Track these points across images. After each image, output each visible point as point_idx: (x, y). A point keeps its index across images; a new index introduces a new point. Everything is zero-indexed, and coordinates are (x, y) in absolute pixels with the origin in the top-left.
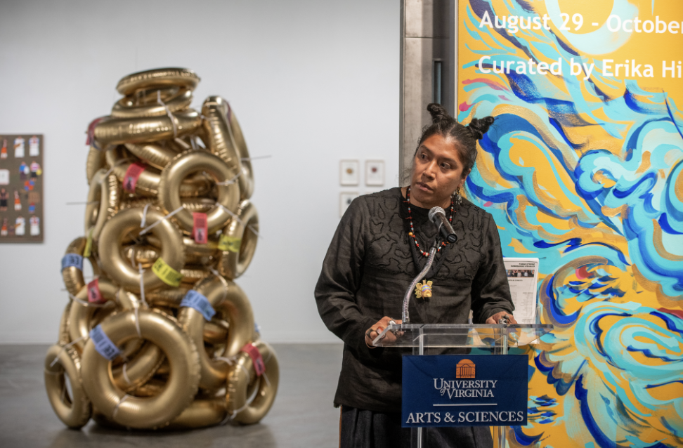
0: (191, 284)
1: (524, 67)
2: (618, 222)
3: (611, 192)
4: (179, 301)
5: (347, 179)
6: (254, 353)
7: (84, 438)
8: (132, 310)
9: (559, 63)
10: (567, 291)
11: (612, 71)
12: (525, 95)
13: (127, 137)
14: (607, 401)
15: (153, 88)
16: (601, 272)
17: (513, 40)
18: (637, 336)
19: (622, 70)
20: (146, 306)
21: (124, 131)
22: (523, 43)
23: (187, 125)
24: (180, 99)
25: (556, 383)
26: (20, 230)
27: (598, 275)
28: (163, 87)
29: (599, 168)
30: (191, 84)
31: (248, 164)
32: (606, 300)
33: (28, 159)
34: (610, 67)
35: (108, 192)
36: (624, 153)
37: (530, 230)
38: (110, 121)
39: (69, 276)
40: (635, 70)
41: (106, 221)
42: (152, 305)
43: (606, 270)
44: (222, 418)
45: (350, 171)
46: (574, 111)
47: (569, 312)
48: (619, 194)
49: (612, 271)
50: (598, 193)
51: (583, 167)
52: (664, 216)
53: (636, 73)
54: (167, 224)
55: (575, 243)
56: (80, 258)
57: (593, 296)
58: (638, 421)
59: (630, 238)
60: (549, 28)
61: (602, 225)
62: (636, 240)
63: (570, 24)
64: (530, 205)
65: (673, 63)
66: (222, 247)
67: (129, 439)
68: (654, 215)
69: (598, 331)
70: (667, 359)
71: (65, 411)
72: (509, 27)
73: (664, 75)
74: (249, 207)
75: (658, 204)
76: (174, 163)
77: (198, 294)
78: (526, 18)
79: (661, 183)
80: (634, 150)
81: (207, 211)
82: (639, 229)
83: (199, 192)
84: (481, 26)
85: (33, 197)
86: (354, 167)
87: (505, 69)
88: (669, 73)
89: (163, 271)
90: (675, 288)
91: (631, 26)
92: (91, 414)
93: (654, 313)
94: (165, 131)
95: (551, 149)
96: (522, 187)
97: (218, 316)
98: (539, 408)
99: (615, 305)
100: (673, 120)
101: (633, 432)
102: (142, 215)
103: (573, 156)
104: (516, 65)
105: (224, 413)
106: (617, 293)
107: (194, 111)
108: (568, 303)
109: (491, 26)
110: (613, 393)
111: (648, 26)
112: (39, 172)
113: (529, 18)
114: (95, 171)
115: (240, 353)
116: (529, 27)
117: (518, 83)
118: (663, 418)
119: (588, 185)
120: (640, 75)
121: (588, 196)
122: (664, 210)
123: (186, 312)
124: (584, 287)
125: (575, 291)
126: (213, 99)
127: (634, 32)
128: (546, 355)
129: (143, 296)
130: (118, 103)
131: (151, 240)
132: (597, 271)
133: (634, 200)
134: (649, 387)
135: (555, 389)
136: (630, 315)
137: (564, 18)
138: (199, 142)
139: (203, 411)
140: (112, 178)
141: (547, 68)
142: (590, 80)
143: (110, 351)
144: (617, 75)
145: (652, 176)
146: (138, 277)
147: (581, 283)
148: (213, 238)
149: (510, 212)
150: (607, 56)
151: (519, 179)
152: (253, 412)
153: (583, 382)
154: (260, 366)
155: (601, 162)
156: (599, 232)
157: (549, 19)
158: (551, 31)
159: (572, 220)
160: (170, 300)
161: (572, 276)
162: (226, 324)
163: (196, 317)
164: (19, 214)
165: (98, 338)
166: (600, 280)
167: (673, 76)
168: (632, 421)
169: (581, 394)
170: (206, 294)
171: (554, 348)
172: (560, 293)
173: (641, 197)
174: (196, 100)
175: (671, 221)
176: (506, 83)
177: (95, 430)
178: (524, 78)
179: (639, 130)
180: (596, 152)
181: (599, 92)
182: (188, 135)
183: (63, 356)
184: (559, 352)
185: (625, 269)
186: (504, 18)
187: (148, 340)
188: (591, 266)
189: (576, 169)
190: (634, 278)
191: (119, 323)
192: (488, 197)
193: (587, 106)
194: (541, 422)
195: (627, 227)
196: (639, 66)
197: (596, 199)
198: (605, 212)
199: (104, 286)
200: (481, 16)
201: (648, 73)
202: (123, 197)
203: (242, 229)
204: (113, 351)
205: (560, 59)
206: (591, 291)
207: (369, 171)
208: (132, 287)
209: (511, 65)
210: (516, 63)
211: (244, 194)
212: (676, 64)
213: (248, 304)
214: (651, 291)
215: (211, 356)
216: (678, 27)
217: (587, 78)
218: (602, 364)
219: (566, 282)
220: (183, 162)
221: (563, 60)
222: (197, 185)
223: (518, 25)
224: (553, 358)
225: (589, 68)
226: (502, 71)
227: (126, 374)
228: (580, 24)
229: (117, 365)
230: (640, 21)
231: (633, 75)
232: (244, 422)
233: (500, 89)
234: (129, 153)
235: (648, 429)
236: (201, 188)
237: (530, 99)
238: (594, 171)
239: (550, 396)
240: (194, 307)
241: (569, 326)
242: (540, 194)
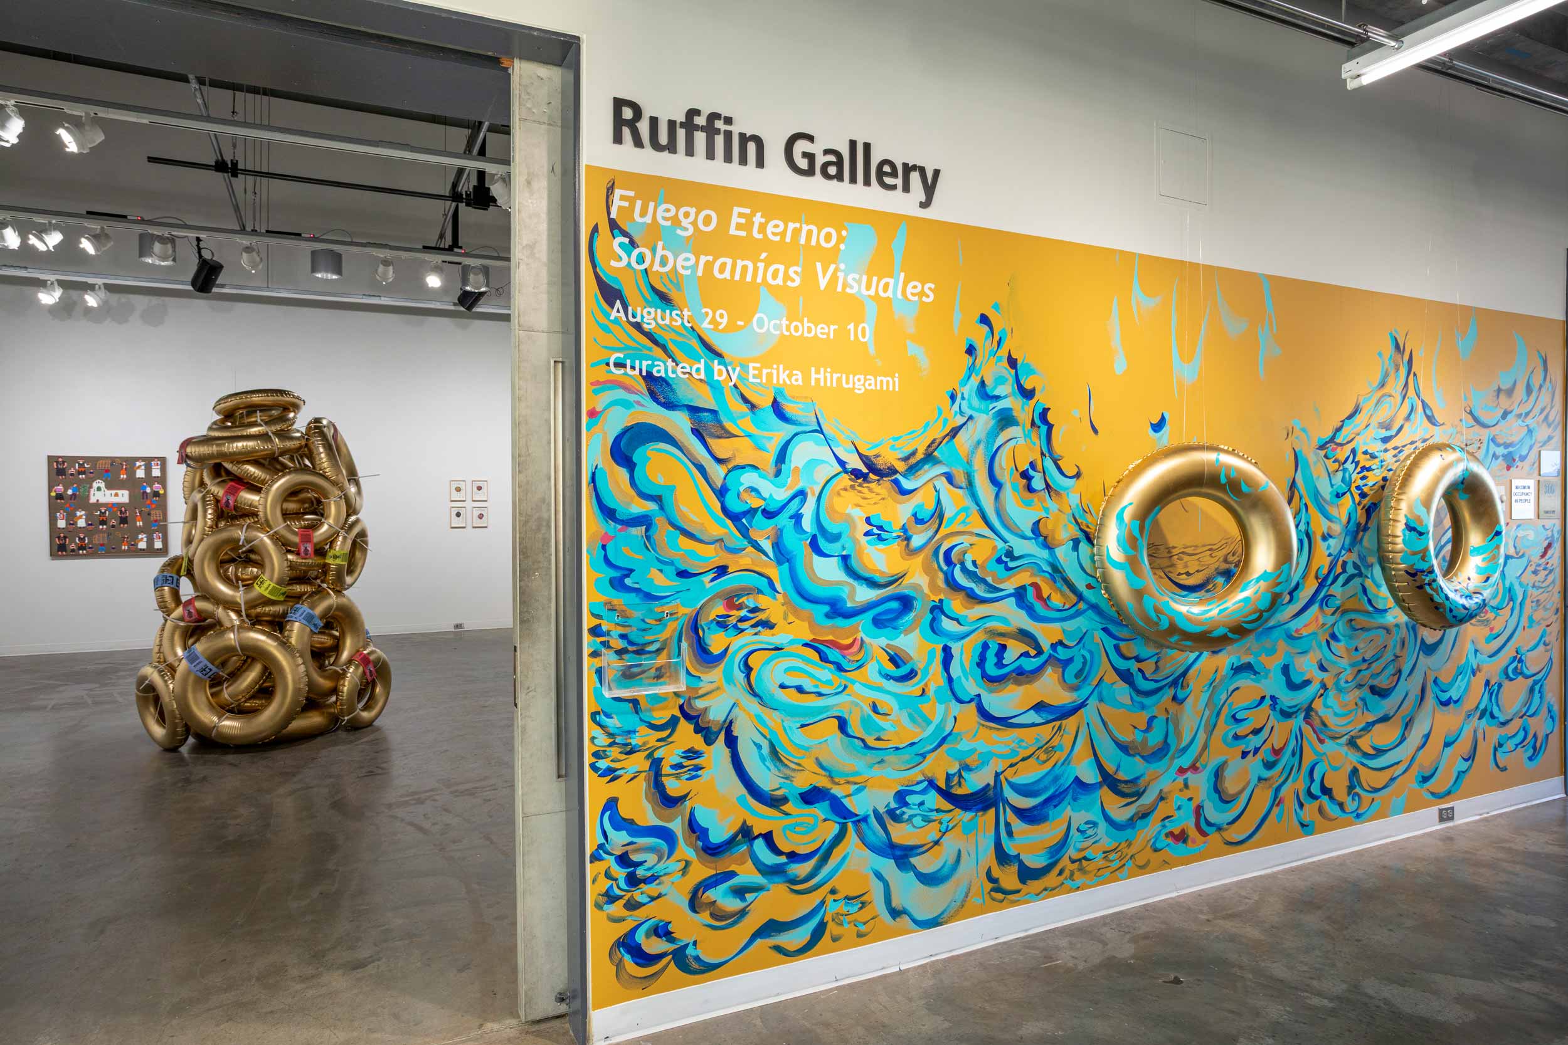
0: (298, 598)
1: (662, 368)
2: (767, 545)
3: (759, 513)
4: (284, 615)
5: (456, 496)
6: (365, 660)
7: (182, 759)
8: (232, 629)
9: (702, 366)
10: (714, 626)
11: (759, 376)
12: (663, 400)
13: (223, 455)
14: (759, 747)
15: (252, 409)
16: (750, 602)
17: (649, 335)
18: (788, 670)
19: (770, 375)
20: (247, 625)
21: (219, 449)
22: (661, 341)
23: (289, 444)
24: (282, 419)
25: (704, 732)
26: (142, 545)
27: (747, 607)
28: (264, 408)
29: (747, 485)
30: (296, 407)
31: (357, 484)
32: (756, 634)
33: (149, 479)
34: (756, 372)
35: (205, 511)
36: (771, 468)
37: (672, 558)
38: (206, 440)
39: (162, 596)
40: (783, 376)
41: (202, 540)
42: (255, 621)
43: (756, 600)
44: (334, 725)
45: (458, 490)
46: (719, 422)
47: (716, 649)
48: (769, 514)
49: (763, 601)
50: (744, 514)
51: (729, 484)
52: (814, 538)
53: (784, 380)
54: (267, 541)
55: (722, 571)
56: (175, 577)
57: (742, 631)
58: (792, 766)
59: (780, 563)
60: (690, 325)
61: (750, 549)
62: (786, 565)
63: (713, 321)
64: (671, 529)
65: (822, 370)
66: (329, 561)
67: (230, 758)
68: (804, 536)
69: (748, 669)
70: (820, 694)
71: (158, 731)
72: (645, 320)
73: (813, 383)
74: (357, 521)
75: (807, 524)
76: (274, 481)
77: (304, 608)
78: (664, 311)
79: (811, 501)
80: (783, 465)
81: (314, 527)
82: (789, 553)
83: (304, 509)
84: (612, 318)
85: (156, 514)
86: (462, 485)
87: (641, 370)
88: (818, 380)
89: (266, 587)
90: (828, 616)
91: (778, 327)
92: (187, 730)
93: (806, 645)
94: (266, 450)
95: (693, 464)
96: (662, 508)
97: (328, 626)
98: (686, 763)
99: (767, 638)
100: (822, 432)
101: (787, 778)
102: (241, 534)
103: (718, 473)
104: (653, 366)
105: (335, 719)
106: (768, 625)
107: (298, 431)
108: (716, 641)
109: (624, 319)
110: (765, 737)
111: (796, 329)
112: (162, 492)
113: (668, 312)
114: (193, 490)
115: (350, 662)
116: (667, 322)
117: (656, 387)
118: (817, 759)
119: (736, 506)
120: (788, 383)
121: (735, 518)
122: (815, 531)
123: (292, 627)
124: (733, 620)
125: (722, 624)
126: (317, 420)
127: (782, 334)
128: (692, 701)
129: (244, 613)
130: (215, 423)
131: (253, 557)
132: (746, 602)
133: (783, 520)
134: (803, 726)
135: (702, 740)
136: (781, 649)
137: (707, 314)
138: (307, 462)
139: (315, 719)
140: (210, 497)
141: (688, 370)
142: (735, 386)
143: (207, 670)
144: (764, 381)
145: (802, 493)
146: (239, 596)
147: (729, 616)
148: (320, 552)
149: (648, 538)
150: (754, 360)
151: (657, 499)
152: (365, 715)
153: (732, 728)
154: (371, 671)
155: (749, 478)
156: (748, 558)
157: (690, 313)
158: (692, 327)
159: (718, 544)
160: (274, 615)
161: (719, 609)
162: (337, 634)
163: (302, 631)
164: (142, 530)
165: (192, 658)
166: (750, 611)
167: (822, 384)
168: (786, 765)
169: (731, 742)
170: (312, 607)
171: (701, 692)
172: (706, 628)
173: (791, 517)
174: (301, 422)
175: (822, 543)
176: (642, 386)
177: (195, 750)
178: (663, 381)
179: (788, 443)
180: (743, 467)
181: (745, 400)
182: (291, 453)
183: (156, 678)
184: (705, 698)
185: (775, 598)
186: (639, 309)
187: (251, 655)
188: (739, 596)
189: (722, 486)
190: (785, 607)
191: (219, 643)
192: (623, 521)
193: (735, 416)
194: (687, 779)
195: (778, 553)
196: (787, 372)
197: (744, 520)
198: (753, 534)
199: (200, 605)
200: (612, 306)
201: (797, 380)
202: (220, 515)
203: (349, 543)
204: (211, 670)
205: (702, 361)
206: (740, 625)
207: (475, 489)
208: (230, 605)
209: (648, 365)
210: (653, 363)
211: (351, 510)
212: (825, 372)
213: (359, 614)
214: (803, 620)
215: (322, 667)
216: (826, 331)
217: (733, 383)
218: (753, 705)
219: (712, 616)
220: (282, 482)
221: (705, 361)
222: (303, 501)
223: (655, 319)
224: (700, 704)
225: (734, 372)
226: (637, 372)
227: (226, 694)
228: (724, 321)
229: (216, 682)
230: (787, 323)
231: (781, 382)
232: (357, 727)
233: (636, 394)
234: (228, 472)
235: (802, 773)
236: (307, 505)
237: (670, 405)
238: (741, 489)
239: (697, 748)
240: (299, 622)
241: (716, 666)
242: (683, 515)
